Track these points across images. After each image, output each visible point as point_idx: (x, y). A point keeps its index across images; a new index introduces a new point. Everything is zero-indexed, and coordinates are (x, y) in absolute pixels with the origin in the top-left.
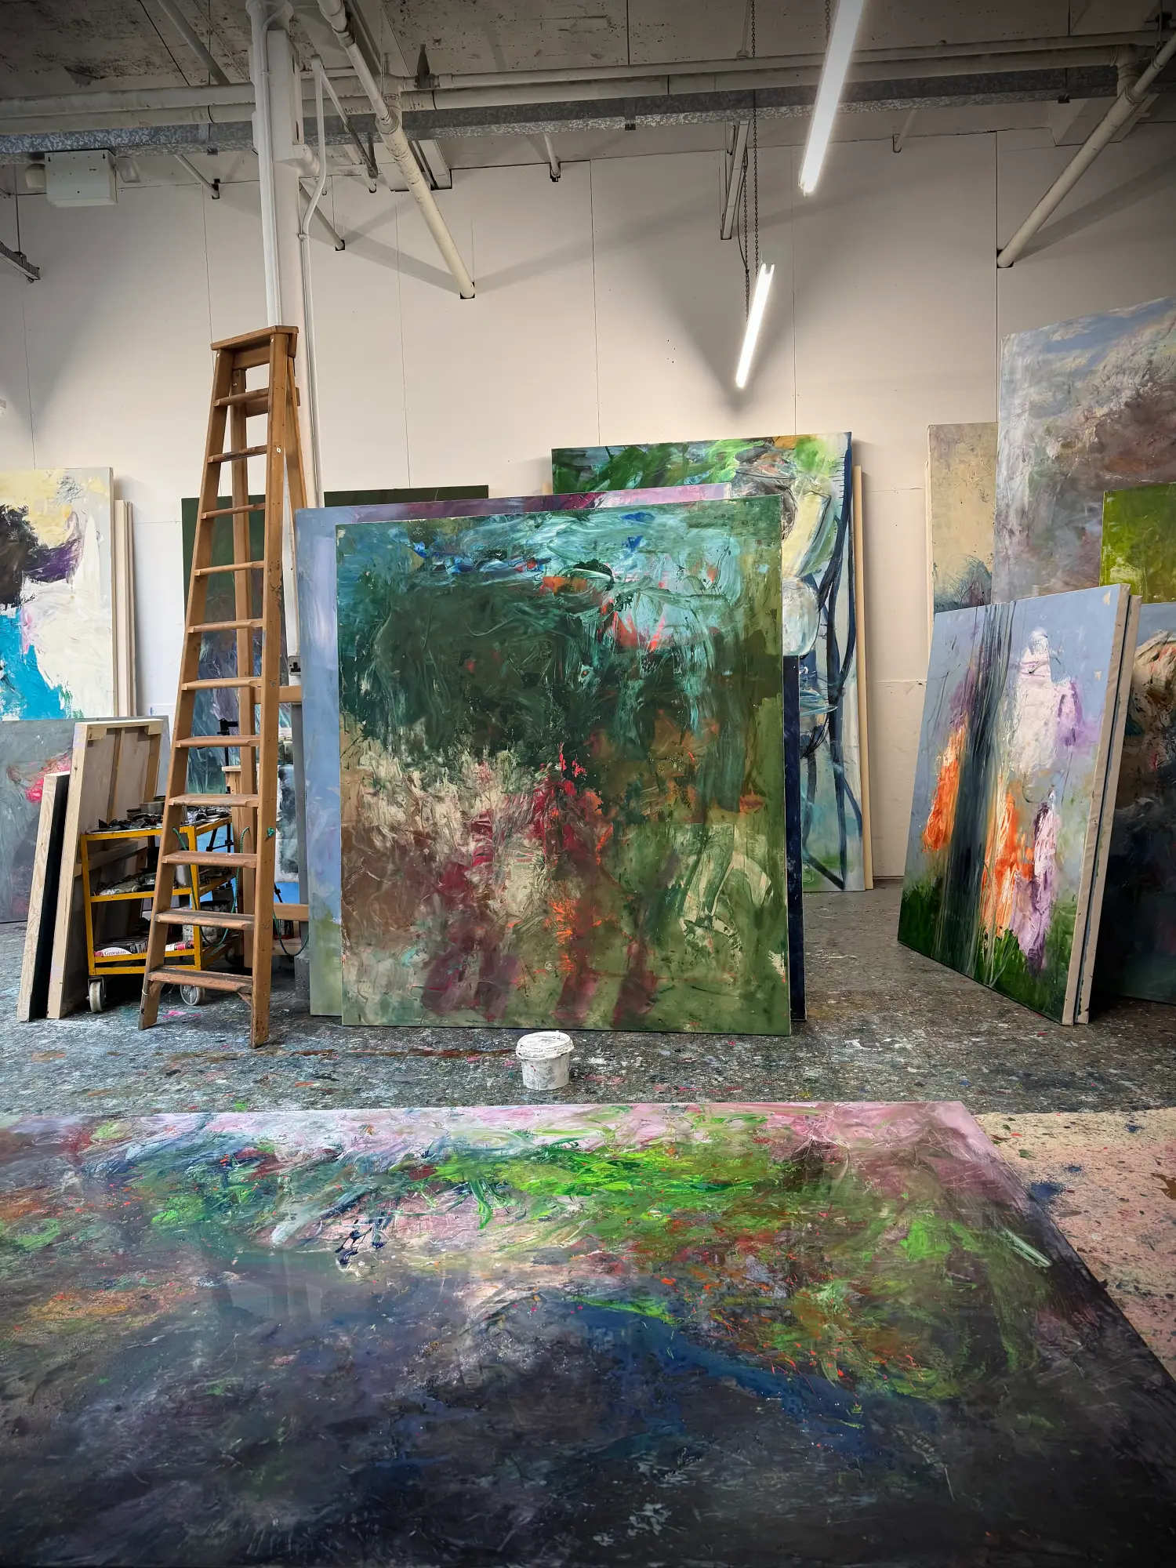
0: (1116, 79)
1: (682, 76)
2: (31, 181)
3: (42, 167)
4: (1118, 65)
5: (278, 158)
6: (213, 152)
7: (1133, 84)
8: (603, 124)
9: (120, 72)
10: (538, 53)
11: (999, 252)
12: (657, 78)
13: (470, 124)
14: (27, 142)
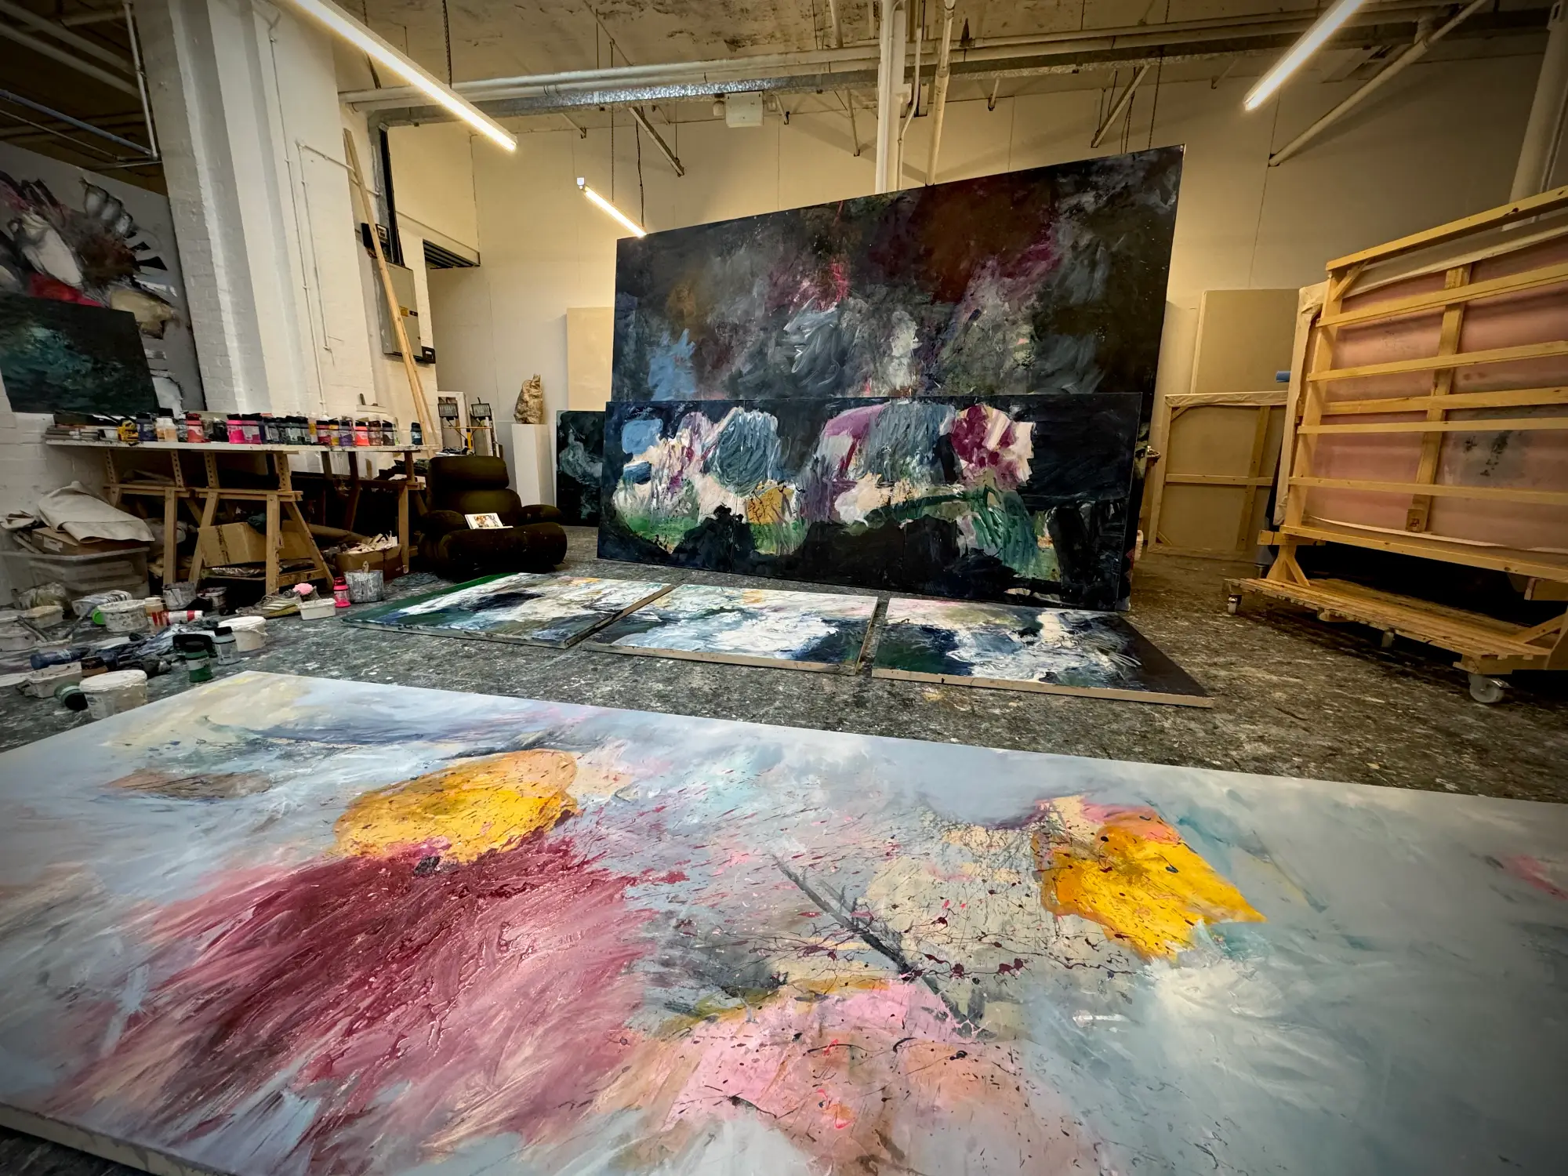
0: (1415, 32)
1: (1123, 36)
2: (716, 111)
3: (723, 103)
4: (1420, 21)
5: (894, 91)
6: (820, 92)
7: (1430, 34)
8: (1058, 69)
9: (754, 43)
10: (1005, 24)
11: (1272, 156)
12: (1107, 38)
13: (979, 71)
14: (717, 87)
